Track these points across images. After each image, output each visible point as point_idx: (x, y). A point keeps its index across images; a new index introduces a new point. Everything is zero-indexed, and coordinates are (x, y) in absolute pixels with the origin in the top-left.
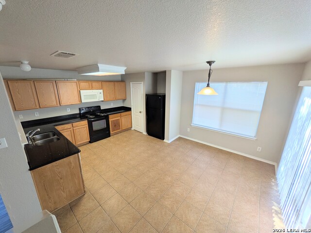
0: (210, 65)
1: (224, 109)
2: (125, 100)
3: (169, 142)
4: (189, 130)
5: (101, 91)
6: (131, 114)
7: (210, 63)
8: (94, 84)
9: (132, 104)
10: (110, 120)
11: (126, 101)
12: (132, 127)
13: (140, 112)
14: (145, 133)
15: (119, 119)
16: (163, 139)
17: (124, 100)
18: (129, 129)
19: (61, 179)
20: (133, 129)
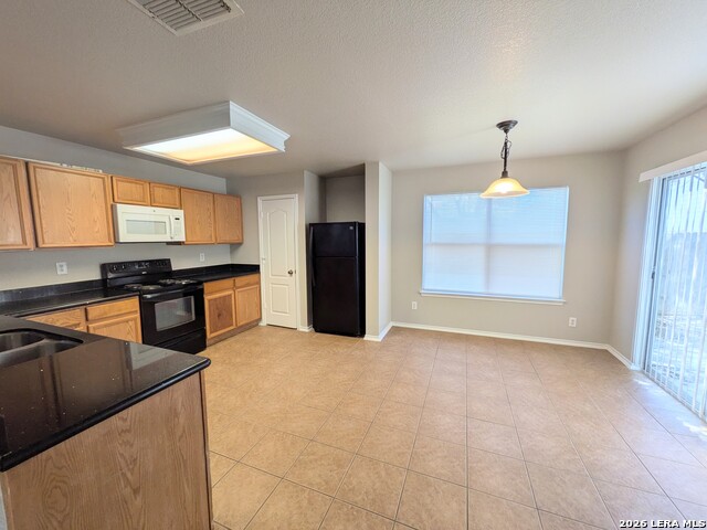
0: (506, 131)
1: (490, 248)
2: (240, 244)
3: (379, 339)
4: (415, 305)
5: (181, 213)
6: (259, 283)
7: (505, 126)
8: (159, 192)
9: (262, 256)
10: (207, 298)
11: (242, 247)
12: (260, 319)
13: (290, 273)
14: (305, 328)
15: (230, 295)
16: (363, 333)
17: (235, 246)
18: (253, 325)
19: (136, 491)
20: (263, 323)
